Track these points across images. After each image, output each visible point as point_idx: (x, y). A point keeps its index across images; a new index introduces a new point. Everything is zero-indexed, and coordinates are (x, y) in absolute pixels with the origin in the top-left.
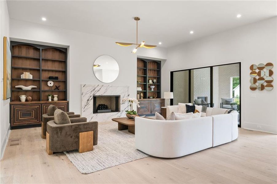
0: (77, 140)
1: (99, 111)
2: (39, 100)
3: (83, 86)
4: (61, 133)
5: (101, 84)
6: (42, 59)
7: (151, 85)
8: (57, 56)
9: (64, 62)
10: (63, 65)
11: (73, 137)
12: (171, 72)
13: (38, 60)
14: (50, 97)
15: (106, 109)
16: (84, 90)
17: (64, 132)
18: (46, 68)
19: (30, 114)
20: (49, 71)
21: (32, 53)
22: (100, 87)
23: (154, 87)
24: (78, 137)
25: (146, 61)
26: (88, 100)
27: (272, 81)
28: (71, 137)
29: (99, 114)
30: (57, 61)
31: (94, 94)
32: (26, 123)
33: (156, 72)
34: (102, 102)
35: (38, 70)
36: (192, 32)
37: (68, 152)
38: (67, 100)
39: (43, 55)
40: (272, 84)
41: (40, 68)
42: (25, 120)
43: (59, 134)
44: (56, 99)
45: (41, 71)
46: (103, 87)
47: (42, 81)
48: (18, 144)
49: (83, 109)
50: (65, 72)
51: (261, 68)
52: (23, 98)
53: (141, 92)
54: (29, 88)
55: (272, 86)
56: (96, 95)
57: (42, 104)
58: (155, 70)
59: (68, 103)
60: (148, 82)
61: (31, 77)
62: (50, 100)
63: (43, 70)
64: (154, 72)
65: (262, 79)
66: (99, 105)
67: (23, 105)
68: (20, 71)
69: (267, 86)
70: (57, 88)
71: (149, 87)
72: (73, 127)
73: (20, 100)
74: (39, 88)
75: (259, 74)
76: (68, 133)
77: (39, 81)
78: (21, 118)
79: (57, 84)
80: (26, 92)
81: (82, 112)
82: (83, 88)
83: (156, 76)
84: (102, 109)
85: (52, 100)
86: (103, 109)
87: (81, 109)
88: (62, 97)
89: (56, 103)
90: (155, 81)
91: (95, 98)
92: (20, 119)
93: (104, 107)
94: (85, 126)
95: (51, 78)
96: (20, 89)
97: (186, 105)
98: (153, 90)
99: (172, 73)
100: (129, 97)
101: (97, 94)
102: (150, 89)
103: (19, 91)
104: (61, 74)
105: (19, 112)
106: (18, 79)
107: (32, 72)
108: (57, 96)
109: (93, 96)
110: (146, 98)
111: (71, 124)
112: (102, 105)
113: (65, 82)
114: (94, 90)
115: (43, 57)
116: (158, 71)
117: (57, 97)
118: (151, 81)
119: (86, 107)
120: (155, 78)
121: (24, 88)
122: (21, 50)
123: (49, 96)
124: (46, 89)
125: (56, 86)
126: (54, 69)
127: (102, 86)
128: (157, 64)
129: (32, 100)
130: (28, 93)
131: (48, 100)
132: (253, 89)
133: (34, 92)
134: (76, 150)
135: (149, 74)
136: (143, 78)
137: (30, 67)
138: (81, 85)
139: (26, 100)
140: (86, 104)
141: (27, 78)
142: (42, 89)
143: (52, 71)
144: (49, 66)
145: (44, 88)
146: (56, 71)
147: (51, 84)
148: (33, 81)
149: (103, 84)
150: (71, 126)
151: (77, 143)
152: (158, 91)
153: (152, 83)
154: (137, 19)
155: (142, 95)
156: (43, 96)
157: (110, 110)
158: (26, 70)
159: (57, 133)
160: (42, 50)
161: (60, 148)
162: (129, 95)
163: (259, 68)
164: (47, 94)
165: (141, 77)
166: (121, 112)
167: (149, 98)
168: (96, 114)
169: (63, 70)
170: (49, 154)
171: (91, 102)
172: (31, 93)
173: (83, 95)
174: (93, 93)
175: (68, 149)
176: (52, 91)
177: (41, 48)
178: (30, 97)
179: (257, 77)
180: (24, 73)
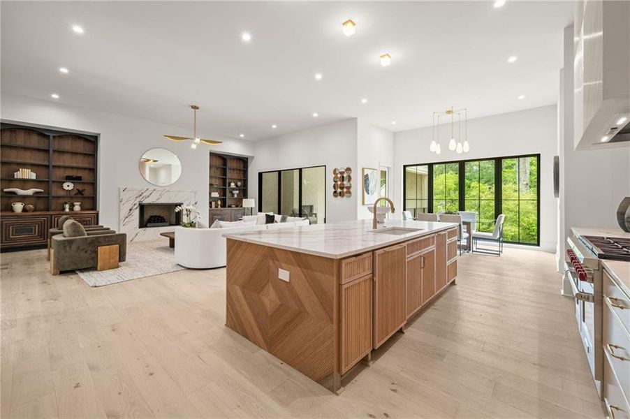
0: (94, 255)
1: (148, 225)
2: (48, 210)
3: (121, 190)
4: (70, 247)
5: (151, 188)
6: (54, 151)
7: (234, 189)
8: (80, 146)
9: (93, 155)
10: (90, 159)
11: (89, 252)
12: (259, 173)
13: (47, 151)
14: (67, 206)
15: (161, 222)
16: (124, 196)
17: (74, 246)
18: (61, 164)
19: (31, 230)
20: (65, 167)
21: (34, 141)
22: (151, 192)
23: (237, 192)
24: (96, 252)
25: (226, 158)
26: (131, 210)
27: (350, 187)
28: (86, 252)
29: (148, 229)
30: (80, 154)
32: (24, 243)
33: (242, 172)
34: (156, 213)
35: (47, 167)
36: (274, 126)
37: (82, 270)
38: (96, 210)
39: (55, 144)
40: (351, 190)
41: (49, 162)
42: (20, 239)
43: (68, 248)
44: (77, 208)
45: (51, 167)
47: (53, 182)
48: (7, 268)
49: (122, 222)
50: (93, 170)
52: (18, 207)
53: (218, 199)
54: (30, 192)
55: (350, 193)
56: (143, 203)
57: (51, 215)
58: (240, 170)
59: (97, 214)
60: (229, 185)
61: (33, 176)
62: (67, 210)
63: (54, 166)
64: (238, 172)
65: (343, 185)
66: (151, 217)
67: (18, 216)
68: (15, 167)
69: (346, 193)
70: (80, 192)
71: (231, 192)
72: (89, 240)
73: (12, 210)
74: (48, 191)
75: (341, 179)
76: (81, 248)
77: (48, 182)
78: (13, 235)
79: (80, 187)
80: (23, 198)
81: (121, 226)
82: (122, 194)
83: (241, 177)
84: (154, 222)
85: (72, 208)
86: (156, 221)
87: (119, 221)
88: (87, 205)
89: (76, 214)
90: (239, 184)
91: (142, 207)
92: (11, 237)
93: (158, 219)
94: (107, 239)
95: (69, 178)
96: (14, 193)
97: (266, 215)
98: (236, 196)
99: (260, 175)
100: (196, 206)
101: (146, 201)
102: (233, 195)
103: (10, 197)
104: (87, 172)
105: (11, 227)
106: (10, 178)
107: (35, 168)
108: (79, 203)
109: (140, 204)
110: (225, 207)
111: (87, 236)
112: (156, 216)
113: (94, 184)
114: (140, 195)
115: (56, 148)
116: (245, 171)
117: (80, 205)
118: (233, 185)
119: (127, 220)
120: (240, 180)
121: (21, 192)
122: (16, 136)
123: (66, 203)
124: (61, 193)
125: (78, 190)
126: (74, 165)
127: (154, 190)
128: (243, 162)
129: (35, 210)
130: (27, 201)
131: (64, 209)
133: (39, 197)
134: (94, 268)
135: (231, 175)
136: (221, 180)
137: (32, 162)
138: (119, 189)
139: (24, 210)
140: (126, 215)
141: (26, 177)
142: (53, 194)
143: (72, 168)
144: (67, 160)
145: (55, 191)
146: (79, 168)
147: (68, 186)
148: (37, 182)
149: (156, 187)
150: (86, 239)
151: (95, 259)
153: (235, 186)
154: (195, 108)
155: (219, 202)
156: (54, 203)
157: (168, 224)
158: (24, 165)
159: (65, 247)
160: (54, 137)
161: (69, 265)
162: (197, 203)
163: (340, 173)
164: (62, 201)
165: (219, 178)
167: (230, 206)
168: (144, 229)
169: (91, 167)
170: (54, 275)
171: (136, 213)
172: (33, 200)
173: (123, 202)
174: (138, 200)
175: (80, 267)
176: (72, 198)
177: (51, 135)
178: (31, 206)
179: (339, 183)
180: (21, 170)
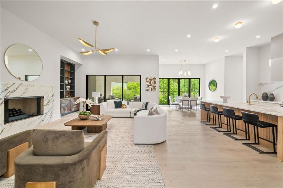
1: (10, 119)
5: (18, 82)
7: (67, 85)
12: (87, 75)
22: (17, 86)
23: (69, 87)
25: (64, 62)
27: (155, 87)
31: (5, 96)
33: (69, 74)
40: (156, 88)
46: (21, 86)
51: (151, 80)
55: (155, 89)
56: (9, 97)
58: (69, 72)
65: (151, 85)
69: (153, 89)
71: (66, 87)
75: (150, 83)
83: (69, 76)
84: (14, 116)
86: (16, 115)
90: (70, 81)
91: (7, 101)
97: (114, 101)
98: (68, 90)
100: (53, 97)
101: (12, 95)
109: (5, 99)
114: (6, 90)
118: (67, 81)
120: (70, 79)
127: (21, 84)
132: (147, 90)
135: (66, 75)
149: (22, 82)
152: (71, 91)
153: (68, 83)
157: (26, 115)
162: (53, 96)
163: (150, 80)
166: (44, 115)
167: (65, 97)
168: (10, 124)
179: (149, 85)
